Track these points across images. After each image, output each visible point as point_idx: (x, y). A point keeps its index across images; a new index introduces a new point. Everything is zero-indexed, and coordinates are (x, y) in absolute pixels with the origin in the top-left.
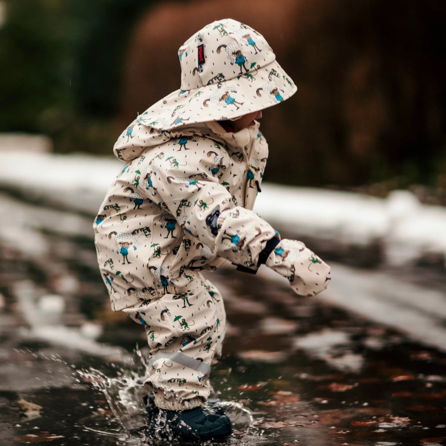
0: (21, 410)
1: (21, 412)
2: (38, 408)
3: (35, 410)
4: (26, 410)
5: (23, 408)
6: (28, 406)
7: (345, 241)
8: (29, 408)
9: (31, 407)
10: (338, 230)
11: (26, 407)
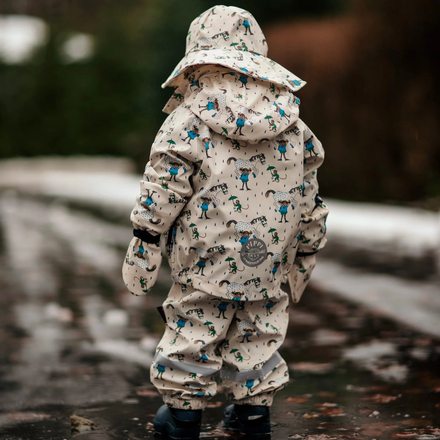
0: (73, 425)
1: (73, 427)
2: (89, 422)
3: (86, 424)
4: (77, 425)
5: (75, 423)
6: (80, 420)
7: (400, 253)
8: (81, 422)
9: (83, 422)
10: (394, 243)
11: (78, 421)
